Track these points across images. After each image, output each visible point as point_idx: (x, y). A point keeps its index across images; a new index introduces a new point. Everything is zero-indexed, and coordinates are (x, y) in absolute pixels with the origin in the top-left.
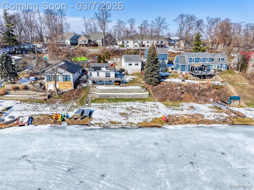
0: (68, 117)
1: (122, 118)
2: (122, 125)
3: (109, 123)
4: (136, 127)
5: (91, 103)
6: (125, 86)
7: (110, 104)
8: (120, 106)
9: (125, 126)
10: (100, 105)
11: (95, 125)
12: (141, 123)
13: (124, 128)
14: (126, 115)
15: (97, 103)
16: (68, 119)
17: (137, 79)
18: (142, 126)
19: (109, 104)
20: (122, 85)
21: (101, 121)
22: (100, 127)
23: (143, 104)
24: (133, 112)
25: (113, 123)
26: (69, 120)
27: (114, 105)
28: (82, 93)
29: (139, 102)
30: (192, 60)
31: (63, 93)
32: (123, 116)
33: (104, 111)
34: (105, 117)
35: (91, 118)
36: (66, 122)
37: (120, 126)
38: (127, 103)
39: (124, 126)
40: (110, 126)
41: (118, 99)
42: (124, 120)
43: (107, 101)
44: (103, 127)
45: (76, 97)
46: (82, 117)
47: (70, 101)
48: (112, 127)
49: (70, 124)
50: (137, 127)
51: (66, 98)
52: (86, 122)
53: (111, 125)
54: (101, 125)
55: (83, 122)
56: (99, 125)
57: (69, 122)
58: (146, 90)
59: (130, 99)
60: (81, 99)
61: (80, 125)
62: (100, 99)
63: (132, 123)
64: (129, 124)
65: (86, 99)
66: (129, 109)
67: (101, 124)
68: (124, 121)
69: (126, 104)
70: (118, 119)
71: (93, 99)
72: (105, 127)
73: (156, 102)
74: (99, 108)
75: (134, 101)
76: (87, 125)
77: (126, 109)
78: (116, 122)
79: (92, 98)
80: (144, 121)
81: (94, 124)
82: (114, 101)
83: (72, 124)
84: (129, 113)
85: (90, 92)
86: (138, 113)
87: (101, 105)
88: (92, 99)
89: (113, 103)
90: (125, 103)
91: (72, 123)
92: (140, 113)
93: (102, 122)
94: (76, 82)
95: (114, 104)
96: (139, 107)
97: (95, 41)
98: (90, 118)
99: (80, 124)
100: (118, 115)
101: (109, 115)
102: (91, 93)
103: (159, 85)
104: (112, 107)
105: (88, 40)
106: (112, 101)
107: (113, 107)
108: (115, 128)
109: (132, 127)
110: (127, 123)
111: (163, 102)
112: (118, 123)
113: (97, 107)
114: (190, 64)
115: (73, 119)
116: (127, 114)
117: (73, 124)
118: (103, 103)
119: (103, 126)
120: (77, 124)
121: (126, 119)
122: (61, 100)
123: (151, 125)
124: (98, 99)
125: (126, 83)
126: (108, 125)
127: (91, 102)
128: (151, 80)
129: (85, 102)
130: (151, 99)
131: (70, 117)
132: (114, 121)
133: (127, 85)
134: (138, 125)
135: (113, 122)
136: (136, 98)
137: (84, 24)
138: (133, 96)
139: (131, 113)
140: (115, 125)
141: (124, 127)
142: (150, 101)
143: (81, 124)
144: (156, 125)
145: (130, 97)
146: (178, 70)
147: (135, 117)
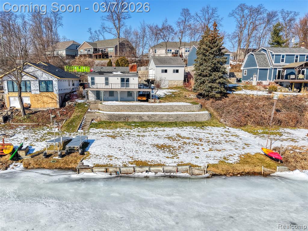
0: (31, 152)
1: (161, 154)
2: (166, 168)
3: (132, 164)
4: (204, 175)
5: (91, 129)
6: (157, 102)
7: (130, 130)
8: (153, 133)
9: (174, 172)
10: (109, 132)
11: (95, 170)
12: (214, 165)
13: (170, 177)
14: (171, 149)
15: (104, 128)
16: (29, 157)
17: (179, 92)
18: (218, 171)
19: (128, 130)
20: (153, 101)
21: (111, 159)
22: (106, 175)
23: (201, 131)
24: (185, 143)
25: (141, 164)
26: (32, 157)
27: (138, 132)
28: (73, 112)
29: (191, 127)
30: (281, 58)
31: (36, 112)
32: (164, 150)
33: (118, 142)
34: (119, 152)
35: (85, 153)
36: (22, 162)
37: (160, 171)
38: (167, 129)
39: (170, 172)
40: (134, 171)
41: (146, 122)
42: (168, 157)
43: (125, 125)
44: (114, 175)
45: (60, 118)
46: (64, 152)
47: (47, 126)
48: (140, 174)
49: (32, 168)
50: (207, 175)
51: (40, 120)
52: (73, 164)
53: (137, 169)
54: (111, 170)
55: (66, 163)
56: (103, 169)
57: (30, 162)
58: (202, 107)
59: (171, 123)
60: (69, 120)
61: (55, 170)
62: (110, 122)
63: (191, 166)
64: (184, 167)
65: (81, 122)
66: (173, 138)
67: (111, 166)
68: (169, 161)
69: (164, 131)
70: (152, 157)
71: (94, 122)
72: (120, 175)
73: (227, 127)
74: (108, 136)
75: (181, 126)
76: (74, 170)
77: (167, 138)
78: (149, 163)
79: (92, 120)
80: (222, 162)
81: (91, 165)
82: (138, 126)
83: (36, 166)
84: (176, 144)
85: (89, 110)
86: (197, 145)
87: (111, 132)
88: (92, 122)
89: (136, 129)
90: (162, 129)
91: (37, 164)
92: (202, 145)
93: (114, 162)
94: (65, 97)
95: (140, 131)
96: (195, 136)
97: (104, 51)
98: (82, 154)
99: (56, 168)
100: (151, 149)
101: (129, 148)
102: (92, 112)
103: (226, 99)
104: (134, 135)
105: (94, 48)
106: (135, 126)
107: (138, 136)
108: (147, 177)
109: (192, 174)
110: (179, 165)
111: (243, 128)
112: (155, 166)
113: (102, 135)
114: (278, 66)
115: (41, 155)
116: (173, 148)
117: (38, 168)
118: (116, 128)
119: (116, 172)
120: (50, 168)
121: (172, 155)
122: (30, 124)
123: (242, 171)
124: (105, 122)
125: (159, 98)
126: (128, 169)
127: (91, 127)
128: (210, 87)
129: (77, 126)
130: (217, 123)
131: (34, 152)
132: (143, 160)
133: (162, 101)
134: (208, 170)
135: (141, 161)
136: (183, 122)
137: (90, 37)
138: (178, 117)
139: (180, 145)
140: (147, 169)
141: (172, 174)
142: (214, 127)
143: (60, 168)
144: (256, 171)
145: (171, 120)
146: (252, 80)
147: (194, 152)
